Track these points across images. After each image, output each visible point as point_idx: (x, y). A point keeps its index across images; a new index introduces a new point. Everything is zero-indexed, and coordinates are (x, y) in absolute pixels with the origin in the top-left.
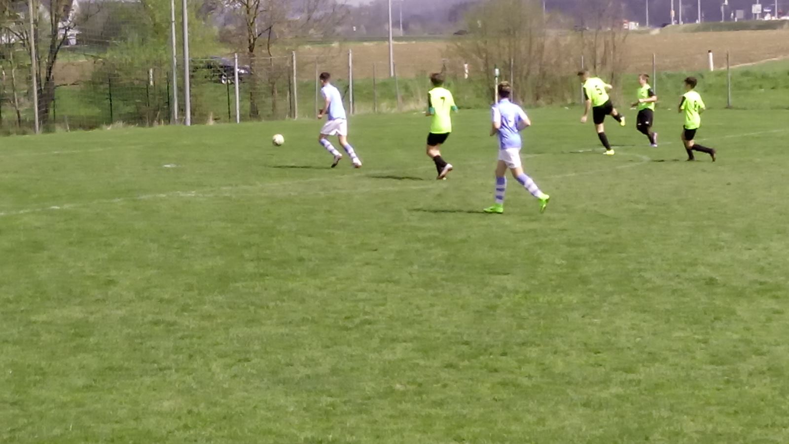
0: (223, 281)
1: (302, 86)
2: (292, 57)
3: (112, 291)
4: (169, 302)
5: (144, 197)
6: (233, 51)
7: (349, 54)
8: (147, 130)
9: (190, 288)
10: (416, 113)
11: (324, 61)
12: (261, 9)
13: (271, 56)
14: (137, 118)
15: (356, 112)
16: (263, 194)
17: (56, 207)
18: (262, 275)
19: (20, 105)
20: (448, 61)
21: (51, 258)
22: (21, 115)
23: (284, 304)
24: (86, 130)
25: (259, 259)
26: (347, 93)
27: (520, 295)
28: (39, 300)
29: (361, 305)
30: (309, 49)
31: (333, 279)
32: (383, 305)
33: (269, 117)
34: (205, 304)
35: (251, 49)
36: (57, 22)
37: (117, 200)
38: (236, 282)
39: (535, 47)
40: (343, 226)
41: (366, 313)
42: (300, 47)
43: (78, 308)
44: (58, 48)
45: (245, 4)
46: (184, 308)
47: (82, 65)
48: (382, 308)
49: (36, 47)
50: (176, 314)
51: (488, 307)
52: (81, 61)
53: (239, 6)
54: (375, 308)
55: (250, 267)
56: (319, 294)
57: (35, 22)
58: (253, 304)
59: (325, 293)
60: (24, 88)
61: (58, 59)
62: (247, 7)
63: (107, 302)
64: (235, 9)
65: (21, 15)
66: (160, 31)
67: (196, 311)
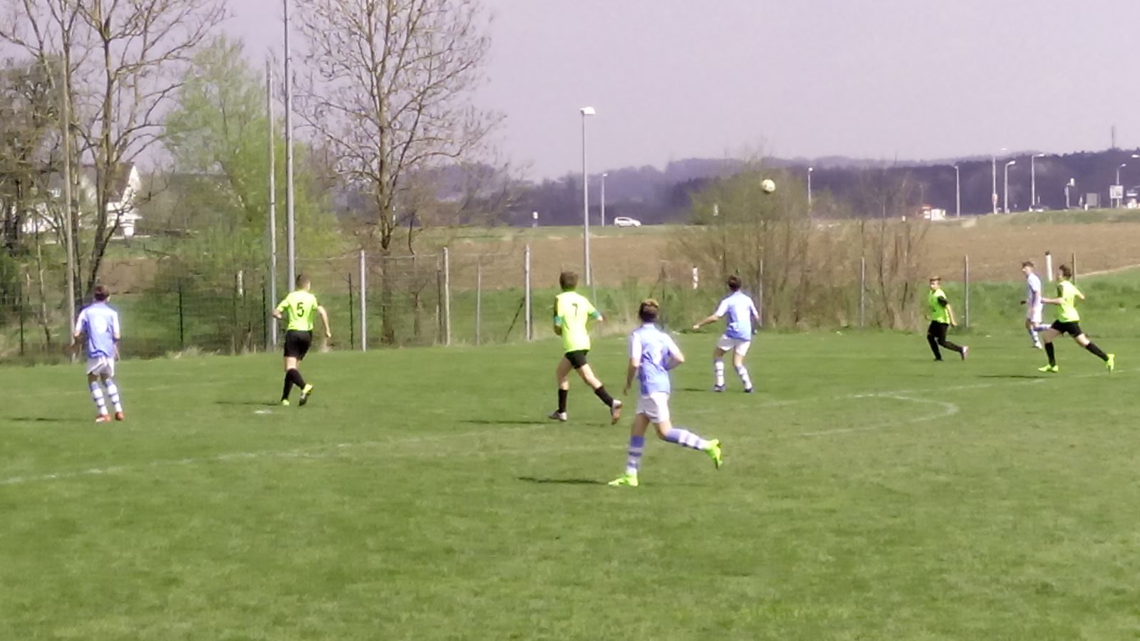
0: (336, 580)
1: (456, 297)
2: (444, 256)
3: (173, 594)
4: (256, 610)
5: (224, 457)
6: (359, 246)
7: (525, 253)
8: (232, 359)
9: (288, 591)
10: (621, 339)
11: (490, 262)
12: (399, 186)
13: (413, 254)
14: (219, 343)
15: (535, 337)
16: (397, 455)
17: (96, 471)
18: (391, 573)
19: (50, 321)
20: (668, 263)
21: (87, 545)
22: (53, 336)
23: (424, 616)
24: (145, 359)
25: (388, 549)
26: (523, 308)
27: (766, 607)
28: (67, 606)
29: (534, 617)
30: (469, 244)
31: (496, 579)
32: (567, 618)
33: (409, 342)
34: (308, 614)
35: (385, 244)
36: (105, 202)
37: (185, 461)
38: (354, 582)
39: (795, 245)
40: (512, 502)
41: (541, 630)
42: (455, 242)
43: (123, 620)
44: (106, 241)
45: (377, 180)
46: (278, 621)
47: (141, 264)
48: (564, 624)
49: (75, 239)
50: (266, 629)
51: (719, 623)
52: (140, 258)
53: (368, 181)
54: (555, 623)
55: (375, 561)
56: (473, 601)
57: (74, 204)
58: (378, 615)
59: (483, 600)
60: (57, 296)
61: (106, 255)
62: (380, 183)
63: (166, 611)
64: (362, 186)
65: (56, 194)
66: (255, 217)
67: (294, 625)
